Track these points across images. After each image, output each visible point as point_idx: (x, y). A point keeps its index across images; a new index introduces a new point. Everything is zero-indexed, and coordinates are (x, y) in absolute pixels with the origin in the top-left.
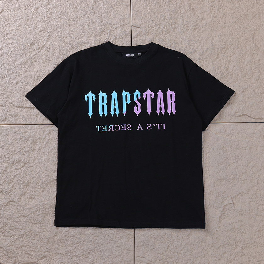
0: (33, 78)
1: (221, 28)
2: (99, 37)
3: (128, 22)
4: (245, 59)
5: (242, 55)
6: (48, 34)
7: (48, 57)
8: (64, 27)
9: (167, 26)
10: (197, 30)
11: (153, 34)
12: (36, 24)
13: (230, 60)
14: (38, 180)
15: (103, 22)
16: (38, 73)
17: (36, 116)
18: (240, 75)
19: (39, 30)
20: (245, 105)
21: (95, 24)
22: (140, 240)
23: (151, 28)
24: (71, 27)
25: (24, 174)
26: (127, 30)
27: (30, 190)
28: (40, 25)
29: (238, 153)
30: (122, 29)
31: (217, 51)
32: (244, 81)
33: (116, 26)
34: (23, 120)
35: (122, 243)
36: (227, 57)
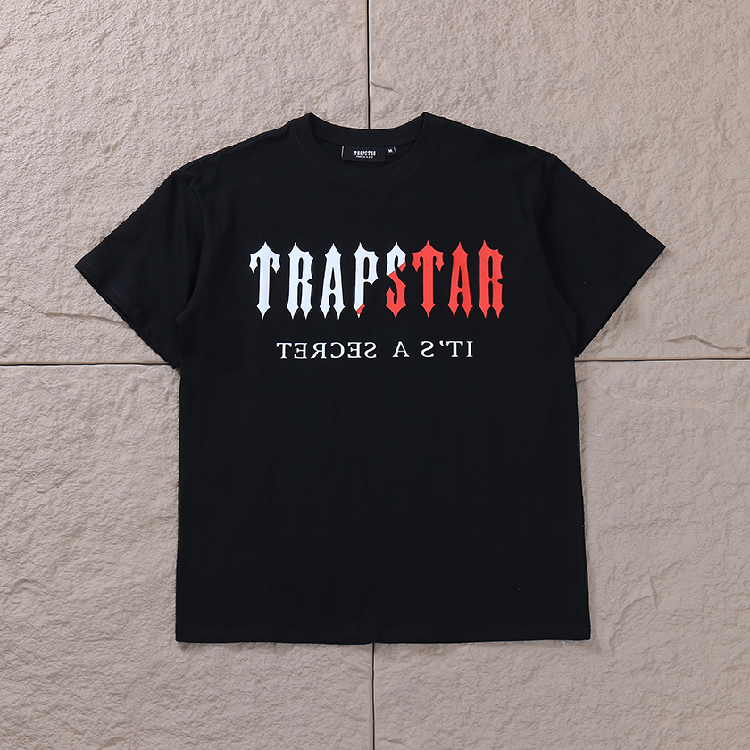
0: (89, 233)
1: (625, 90)
2: (278, 117)
3: (360, 72)
4: (692, 178)
5: (684, 165)
6: (134, 108)
7: (133, 172)
8: (178, 88)
9: (470, 84)
10: (557, 94)
11: (432, 107)
12: (100, 81)
13: (649, 181)
14: (112, 520)
15: (290, 74)
16: (105, 218)
17: (97, 340)
18: (678, 227)
19: (108, 96)
20: (692, 310)
21: (267, 81)
22: (387, 688)
23: (426, 91)
24: (199, 88)
25: (64, 505)
26: (356, 97)
27: (84, 548)
28: (110, 82)
29: (669, 447)
30: (343, 94)
31: (612, 156)
32: (689, 244)
33: (326, 85)
34: (62, 350)
35: (338, 696)
36: (642, 172)
